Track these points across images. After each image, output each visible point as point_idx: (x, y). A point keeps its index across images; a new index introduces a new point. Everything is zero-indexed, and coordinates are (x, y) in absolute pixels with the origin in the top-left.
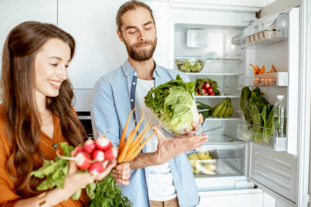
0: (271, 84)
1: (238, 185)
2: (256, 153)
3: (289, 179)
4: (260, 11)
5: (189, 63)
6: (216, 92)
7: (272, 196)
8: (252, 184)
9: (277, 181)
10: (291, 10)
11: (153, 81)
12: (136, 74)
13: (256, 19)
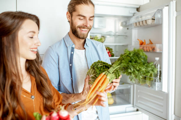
0: (151, 51)
1: (128, 110)
2: (139, 91)
3: (162, 106)
4: (140, 7)
5: (97, 37)
6: (112, 55)
7: (146, 114)
8: (135, 109)
9: (152, 106)
10: (164, 8)
11: (84, 50)
12: (74, 46)
13: (136, 12)
